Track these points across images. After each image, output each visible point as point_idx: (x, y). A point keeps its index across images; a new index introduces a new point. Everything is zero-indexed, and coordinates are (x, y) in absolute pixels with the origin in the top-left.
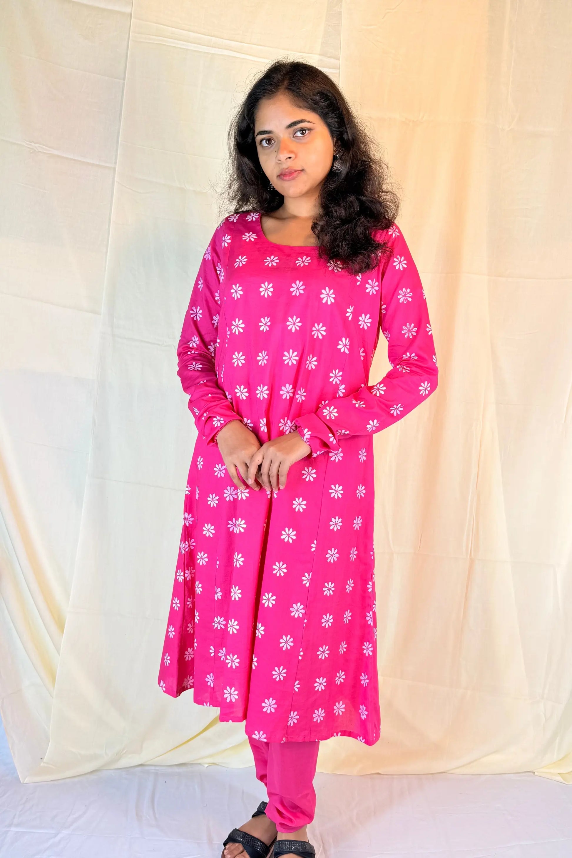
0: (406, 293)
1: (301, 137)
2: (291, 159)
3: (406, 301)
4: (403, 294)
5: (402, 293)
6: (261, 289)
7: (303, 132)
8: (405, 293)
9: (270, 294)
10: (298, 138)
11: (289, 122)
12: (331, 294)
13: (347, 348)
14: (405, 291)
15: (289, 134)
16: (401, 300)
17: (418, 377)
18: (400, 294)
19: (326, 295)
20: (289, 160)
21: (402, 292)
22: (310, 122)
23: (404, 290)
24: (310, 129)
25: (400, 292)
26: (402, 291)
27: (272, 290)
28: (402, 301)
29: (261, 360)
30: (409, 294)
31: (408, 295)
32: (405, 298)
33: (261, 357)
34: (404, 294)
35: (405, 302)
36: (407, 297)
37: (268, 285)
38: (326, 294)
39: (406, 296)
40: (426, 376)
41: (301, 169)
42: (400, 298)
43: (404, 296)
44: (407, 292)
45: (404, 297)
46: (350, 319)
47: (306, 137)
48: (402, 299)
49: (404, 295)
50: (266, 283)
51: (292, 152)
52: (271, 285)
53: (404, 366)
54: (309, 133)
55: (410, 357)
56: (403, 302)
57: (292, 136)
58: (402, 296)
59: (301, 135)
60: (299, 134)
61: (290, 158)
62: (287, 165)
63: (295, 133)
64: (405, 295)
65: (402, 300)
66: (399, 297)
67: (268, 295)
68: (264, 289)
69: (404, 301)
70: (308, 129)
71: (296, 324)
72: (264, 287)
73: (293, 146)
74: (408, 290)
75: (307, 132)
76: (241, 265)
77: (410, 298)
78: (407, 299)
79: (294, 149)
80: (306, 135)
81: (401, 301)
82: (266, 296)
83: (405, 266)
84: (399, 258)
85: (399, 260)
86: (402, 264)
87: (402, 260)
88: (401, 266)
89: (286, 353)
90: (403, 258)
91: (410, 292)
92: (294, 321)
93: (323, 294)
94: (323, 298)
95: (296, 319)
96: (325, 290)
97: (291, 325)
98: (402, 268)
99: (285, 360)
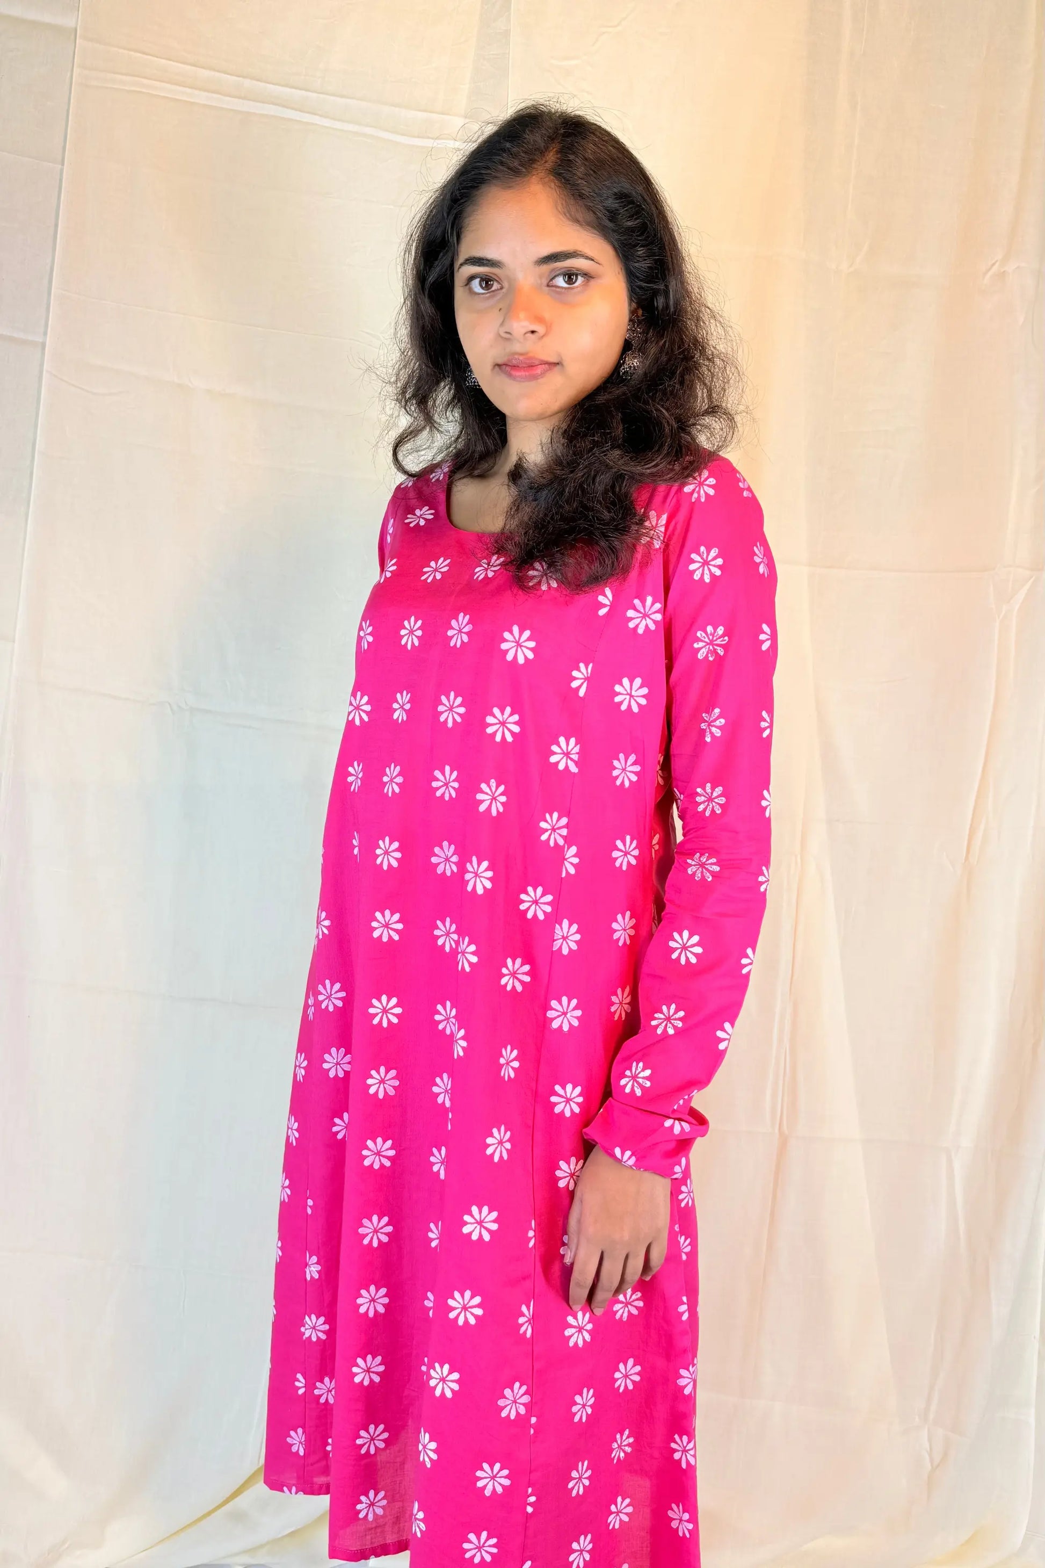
0: (713, 638)
1: (562, 288)
2: (536, 334)
3: (712, 655)
4: (707, 640)
5: (705, 638)
6: (400, 632)
7: (570, 277)
8: (711, 637)
9: (417, 643)
10: (558, 290)
11: (546, 251)
12: (524, 641)
13: (572, 760)
14: (713, 631)
15: (541, 277)
16: (701, 652)
18: (698, 640)
19: (515, 644)
20: (530, 335)
21: (704, 635)
22: (593, 260)
23: (710, 629)
24: (588, 276)
25: (699, 634)
26: (706, 633)
28: (704, 655)
30: (722, 639)
31: (718, 642)
32: (711, 648)
33: (392, 777)
34: (709, 638)
35: (711, 658)
36: (716, 647)
37: (416, 622)
38: (513, 641)
39: (713, 645)
41: (553, 359)
42: (699, 648)
43: (708, 644)
44: (715, 635)
45: (707, 647)
46: (581, 693)
47: (576, 290)
48: (703, 650)
49: (709, 641)
50: (413, 619)
51: (540, 320)
54: (586, 284)
56: (707, 656)
57: (545, 282)
58: (704, 644)
59: (565, 285)
60: (561, 282)
61: (533, 332)
62: (523, 346)
63: (553, 278)
64: (711, 643)
65: (703, 654)
67: (413, 644)
69: (709, 655)
70: (586, 274)
71: (455, 709)
72: (409, 627)
73: (545, 304)
74: (718, 630)
75: (580, 280)
77: (719, 650)
78: (715, 650)
79: (547, 315)
80: (577, 287)
81: (701, 656)
82: (409, 647)
83: (718, 572)
84: (703, 552)
85: (702, 558)
86: (711, 567)
87: (710, 558)
88: (706, 571)
89: (437, 773)
90: (714, 552)
91: (723, 636)
92: (451, 703)
93: (506, 641)
94: (507, 651)
95: (455, 699)
96: (511, 632)
97: (445, 711)
98: (709, 577)
99: (437, 789)
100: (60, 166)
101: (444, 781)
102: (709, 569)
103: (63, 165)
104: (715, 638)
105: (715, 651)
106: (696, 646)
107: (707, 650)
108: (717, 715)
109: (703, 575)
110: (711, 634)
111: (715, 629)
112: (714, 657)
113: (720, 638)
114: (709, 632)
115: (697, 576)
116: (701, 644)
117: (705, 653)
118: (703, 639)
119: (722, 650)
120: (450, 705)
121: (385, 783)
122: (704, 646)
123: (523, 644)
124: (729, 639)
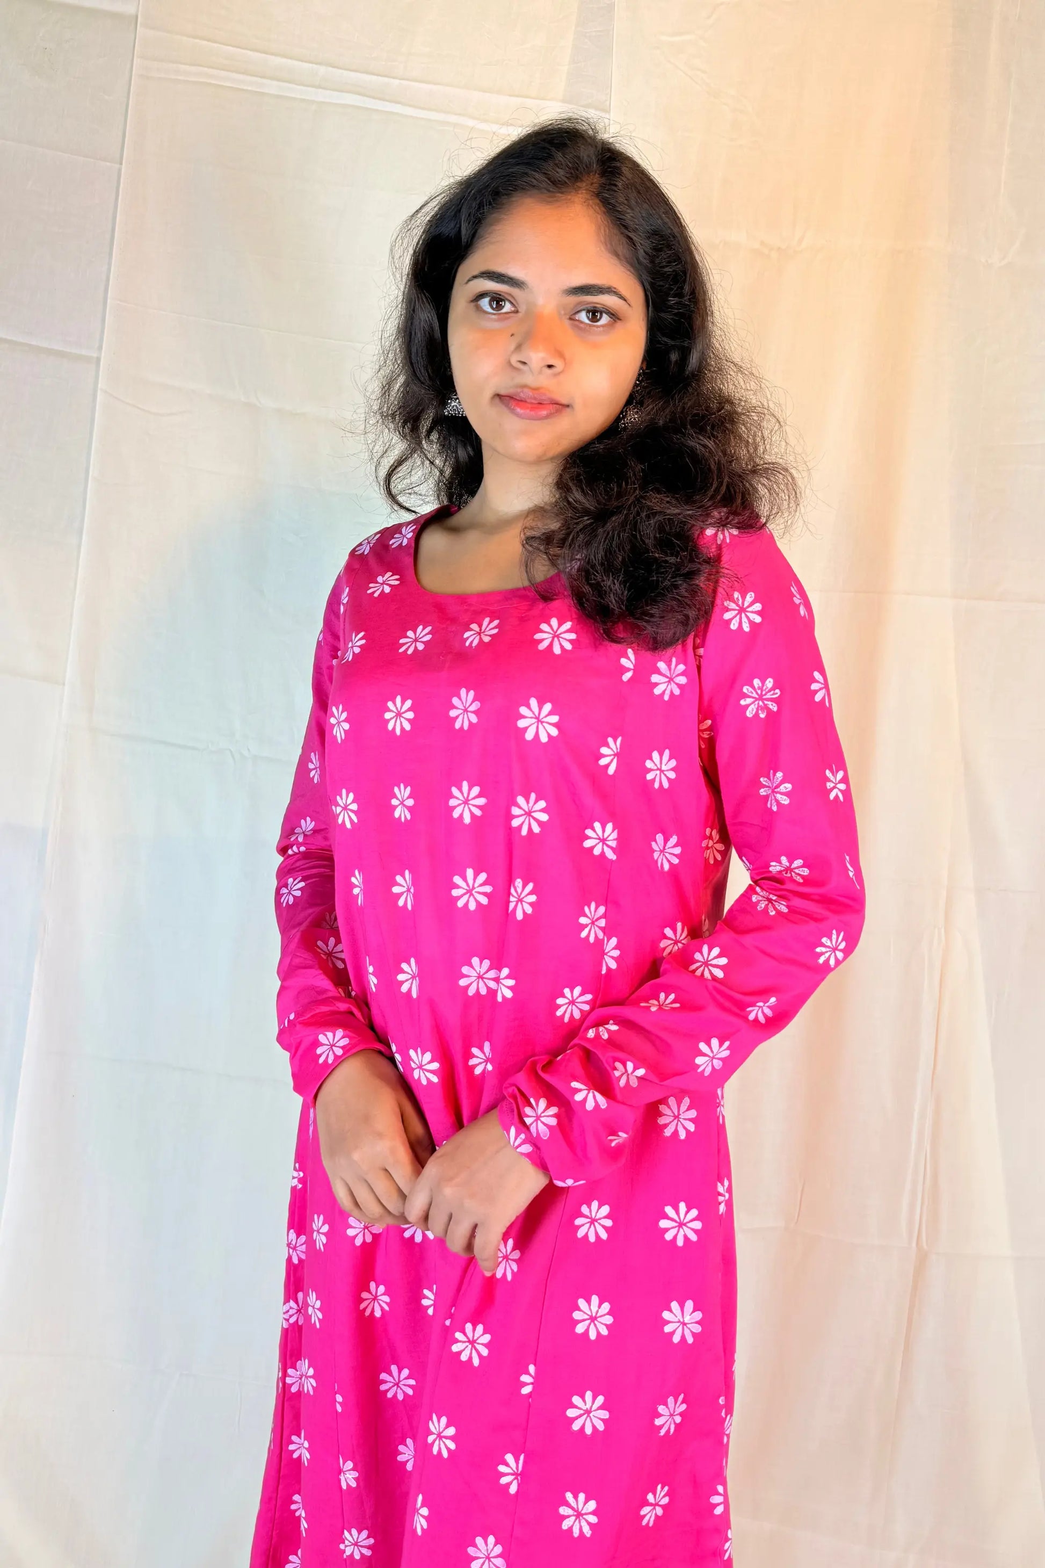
0: (762, 692)
1: (585, 323)
3: (763, 712)
4: (755, 695)
5: (752, 693)
6: (388, 716)
7: (594, 314)
8: (759, 692)
9: (407, 727)
10: (581, 325)
12: (546, 716)
13: (610, 845)
14: (760, 685)
16: (750, 708)
17: (812, 925)
18: (746, 696)
19: (534, 720)
21: (750, 689)
22: (625, 300)
23: (757, 682)
24: (614, 316)
25: (746, 689)
26: (753, 687)
27: (410, 715)
28: (754, 713)
29: (402, 894)
30: (772, 692)
31: (768, 696)
32: (761, 703)
33: (404, 887)
34: (757, 693)
35: (762, 716)
36: (766, 702)
37: (403, 702)
38: (532, 717)
39: (763, 700)
40: (834, 919)
41: (565, 400)
42: (748, 706)
43: (756, 699)
44: (764, 688)
45: (757, 702)
46: (611, 771)
48: (752, 706)
49: (757, 696)
50: (398, 699)
51: (560, 354)
52: (408, 703)
53: (770, 893)
55: (788, 869)
56: (757, 715)
58: (752, 700)
59: (588, 322)
60: (584, 317)
61: (550, 366)
63: (578, 312)
64: (761, 698)
65: (753, 710)
67: (402, 729)
68: (394, 715)
69: (760, 712)
71: (472, 801)
72: (394, 709)
74: (767, 682)
75: (605, 318)
76: (351, 657)
77: (772, 705)
78: (765, 705)
80: (601, 326)
81: (749, 714)
82: (398, 732)
83: (758, 619)
84: (738, 598)
85: (738, 605)
86: (749, 614)
87: (746, 604)
88: (744, 619)
89: (457, 880)
90: (750, 597)
91: (773, 689)
92: (466, 795)
93: (524, 717)
94: (526, 729)
95: (470, 790)
96: (529, 707)
97: (459, 805)
98: (748, 625)
99: (459, 898)
101: (466, 888)
102: (748, 617)
104: (764, 693)
105: (766, 707)
106: (743, 702)
107: (756, 706)
108: (780, 779)
109: (740, 623)
110: (759, 688)
111: (763, 682)
112: (765, 714)
113: (770, 691)
114: (756, 686)
115: (734, 626)
116: (749, 701)
117: (755, 710)
118: (750, 694)
119: (774, 704)
120: (464, 797)
121: (400, 895)
122: (753, 702)
123: (545, 720)
124: (781, 691)
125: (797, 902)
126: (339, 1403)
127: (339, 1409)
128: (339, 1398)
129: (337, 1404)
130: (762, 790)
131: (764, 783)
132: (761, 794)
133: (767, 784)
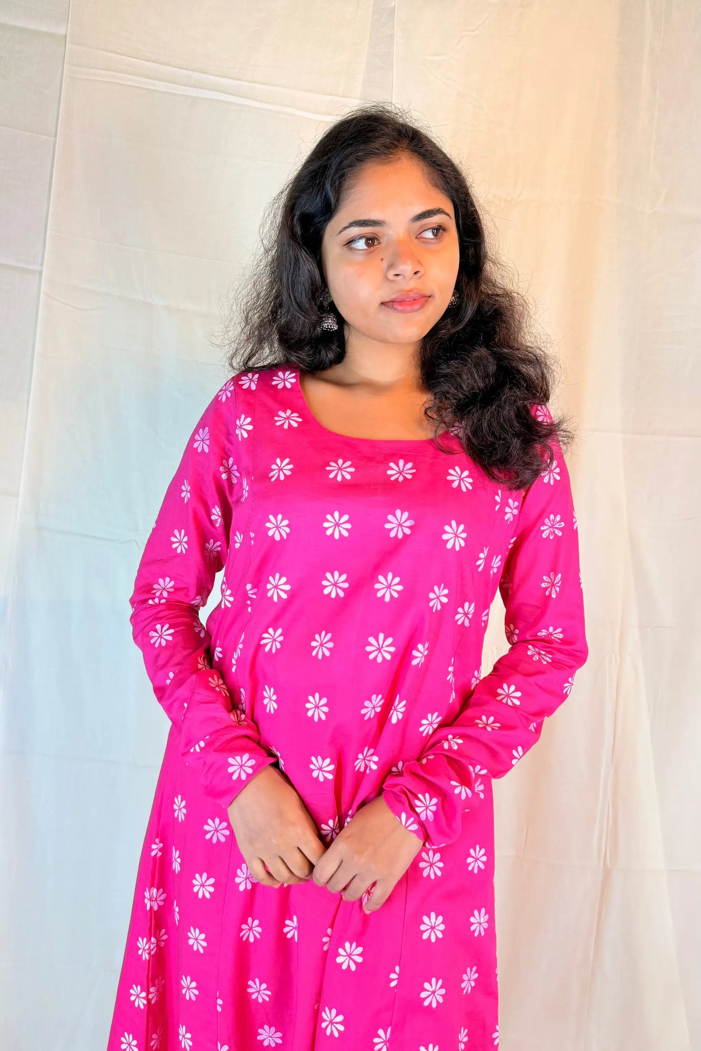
0: (554, 522)
2: (418, 275)
3: (552, 535)
4: (549, 524)
6: (326, 525)
8: (552, 523)
9: (345, 534)
11: (419, 210)
12: (460, 533)
13: (468, 618)
14: (553, 518)
16: (545, 533)
18: (544, 524)
19: (454, 535)
20: (414, 276)
21: (548, 521)
22: (448, 216)
25: (545, 520)
26: (549, 519)
27: (348, 526)
28: (547, 535)
29: (317, 647)
30: (559, 524)
31: (557, 526)
32: (552, 530)
33: (319, 642)
34: (551, 523)
35: (551, 538)
36: (555, 530)
37: (340, 517)
38: (452, 533)
41: (429, 294)
42: (544, 531)
43: (550, 527)
44: (555, 520)
45: (550, 529)
46: (480, 569)
48: (547, 531)
49: (550, 525)
50: (337, 514)
51: (420, 263)
52: (345, 517)
55: (552, 634)
56: (549, 536)
57: (413, 236)
58: (548, 527)
61: (416, 273)
62: (410, 284)
63: (422, 232)
64: (552, 527)
65: (547, 534)
66: (542, 528)
67: (340, 535)
68: (333, 524)
71: (391, 587)
72: (333, 521)
74: (557, 518)
76: (282, 478)
77: (559, 531)
78: (554, 531)
81: (544, 536)
82: (336, 537)
83: (558, 478)
86: (554, 474)
87: (553, 468)
88: (551, 477)
89: (371, 640)
90: (555, 463)
91: (560, 521)
92: (389, 582)
93: (447, 533)
94: (447, 541)
95: (393, 579)
96: (451, 526)
97: (383, 588)
98: (553, 481)
99: (371, 653)
100: (53, 139)
101: (377, 646)
102: (553, 476)
103: (56, 137)
104: (554, 524)
107: (549, 531)
110: (552, 521)
111: (555, 517)
112: (555, 537)
113: (557, 523)
114: (551, 519)
115: (547, 480)
116: (545, 527)
117: (548, 534)
118: (547, 524)
120: (388, 583)
121: (314, 648)
122: (548, 529)
123: (459, 535)
124: (565, 523)
125: (559, 656)
126: (220, 1005)
127: (219, 1009)
128: (220, 1002)
129: (218, 1006)
130: (543, 584)
131: (545, 580)
132: (542, 586)
133: (547, 581)
